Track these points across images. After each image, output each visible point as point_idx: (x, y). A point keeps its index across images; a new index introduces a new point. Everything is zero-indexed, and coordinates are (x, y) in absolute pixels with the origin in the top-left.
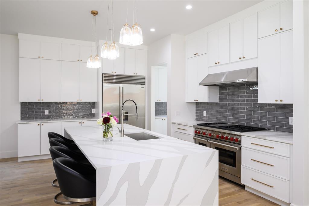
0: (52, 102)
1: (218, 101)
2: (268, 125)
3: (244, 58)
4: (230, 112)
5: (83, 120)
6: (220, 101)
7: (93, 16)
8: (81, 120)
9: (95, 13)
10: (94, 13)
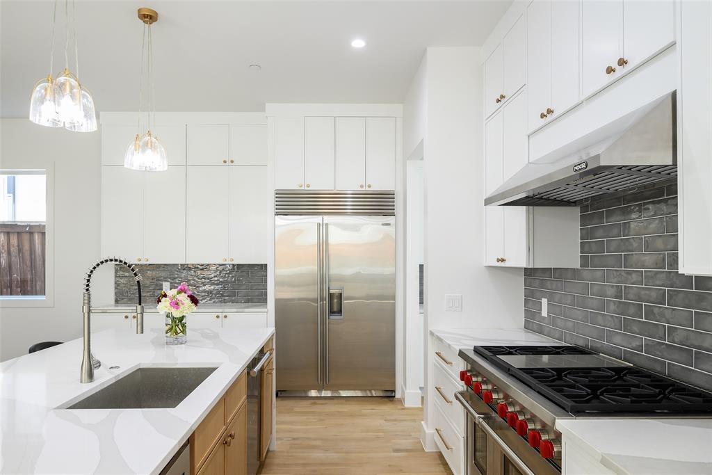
0: (178, 265)
1: (576, 264)
5: (226, 310)
6: (584, 261)
7: (143, 23)
8: (221, 310)
9: (149, 17)
10: (147, 16)
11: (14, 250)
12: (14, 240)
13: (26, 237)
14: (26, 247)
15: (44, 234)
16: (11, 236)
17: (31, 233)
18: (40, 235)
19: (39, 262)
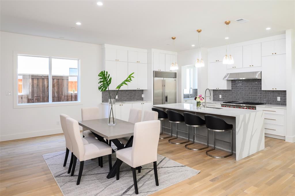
2: (265, 102)
3: (253, 66)
4: (240, 95)
6: (232, 89)
10: (174, 38)
11: (35, 86)
12: (35, 81)
13: (41, 81)
14: (41, 84)
15: (48, 79)
16: (34, 80)
17: (43, 79)
18: (47, 79)
19: (46, 90)
